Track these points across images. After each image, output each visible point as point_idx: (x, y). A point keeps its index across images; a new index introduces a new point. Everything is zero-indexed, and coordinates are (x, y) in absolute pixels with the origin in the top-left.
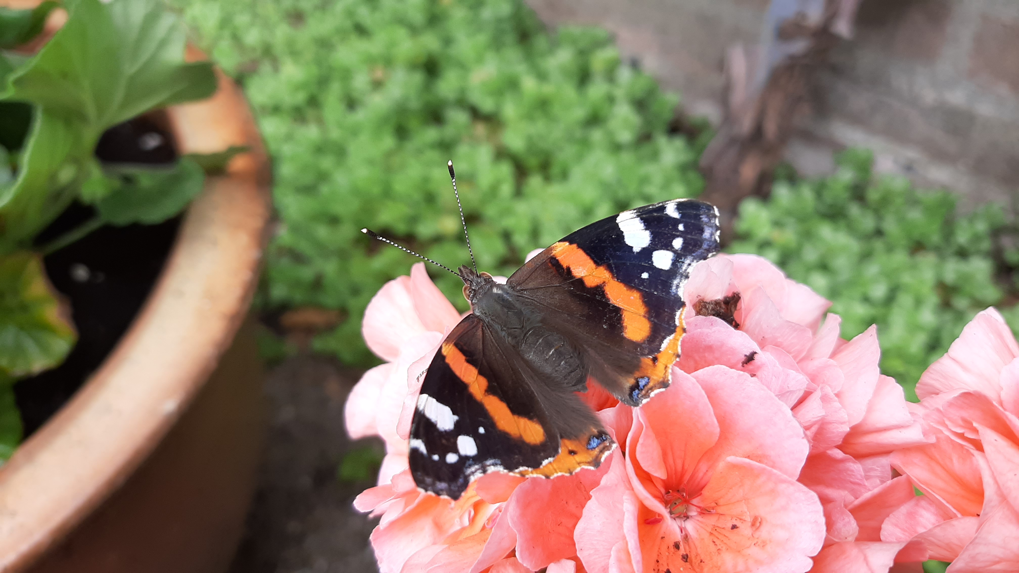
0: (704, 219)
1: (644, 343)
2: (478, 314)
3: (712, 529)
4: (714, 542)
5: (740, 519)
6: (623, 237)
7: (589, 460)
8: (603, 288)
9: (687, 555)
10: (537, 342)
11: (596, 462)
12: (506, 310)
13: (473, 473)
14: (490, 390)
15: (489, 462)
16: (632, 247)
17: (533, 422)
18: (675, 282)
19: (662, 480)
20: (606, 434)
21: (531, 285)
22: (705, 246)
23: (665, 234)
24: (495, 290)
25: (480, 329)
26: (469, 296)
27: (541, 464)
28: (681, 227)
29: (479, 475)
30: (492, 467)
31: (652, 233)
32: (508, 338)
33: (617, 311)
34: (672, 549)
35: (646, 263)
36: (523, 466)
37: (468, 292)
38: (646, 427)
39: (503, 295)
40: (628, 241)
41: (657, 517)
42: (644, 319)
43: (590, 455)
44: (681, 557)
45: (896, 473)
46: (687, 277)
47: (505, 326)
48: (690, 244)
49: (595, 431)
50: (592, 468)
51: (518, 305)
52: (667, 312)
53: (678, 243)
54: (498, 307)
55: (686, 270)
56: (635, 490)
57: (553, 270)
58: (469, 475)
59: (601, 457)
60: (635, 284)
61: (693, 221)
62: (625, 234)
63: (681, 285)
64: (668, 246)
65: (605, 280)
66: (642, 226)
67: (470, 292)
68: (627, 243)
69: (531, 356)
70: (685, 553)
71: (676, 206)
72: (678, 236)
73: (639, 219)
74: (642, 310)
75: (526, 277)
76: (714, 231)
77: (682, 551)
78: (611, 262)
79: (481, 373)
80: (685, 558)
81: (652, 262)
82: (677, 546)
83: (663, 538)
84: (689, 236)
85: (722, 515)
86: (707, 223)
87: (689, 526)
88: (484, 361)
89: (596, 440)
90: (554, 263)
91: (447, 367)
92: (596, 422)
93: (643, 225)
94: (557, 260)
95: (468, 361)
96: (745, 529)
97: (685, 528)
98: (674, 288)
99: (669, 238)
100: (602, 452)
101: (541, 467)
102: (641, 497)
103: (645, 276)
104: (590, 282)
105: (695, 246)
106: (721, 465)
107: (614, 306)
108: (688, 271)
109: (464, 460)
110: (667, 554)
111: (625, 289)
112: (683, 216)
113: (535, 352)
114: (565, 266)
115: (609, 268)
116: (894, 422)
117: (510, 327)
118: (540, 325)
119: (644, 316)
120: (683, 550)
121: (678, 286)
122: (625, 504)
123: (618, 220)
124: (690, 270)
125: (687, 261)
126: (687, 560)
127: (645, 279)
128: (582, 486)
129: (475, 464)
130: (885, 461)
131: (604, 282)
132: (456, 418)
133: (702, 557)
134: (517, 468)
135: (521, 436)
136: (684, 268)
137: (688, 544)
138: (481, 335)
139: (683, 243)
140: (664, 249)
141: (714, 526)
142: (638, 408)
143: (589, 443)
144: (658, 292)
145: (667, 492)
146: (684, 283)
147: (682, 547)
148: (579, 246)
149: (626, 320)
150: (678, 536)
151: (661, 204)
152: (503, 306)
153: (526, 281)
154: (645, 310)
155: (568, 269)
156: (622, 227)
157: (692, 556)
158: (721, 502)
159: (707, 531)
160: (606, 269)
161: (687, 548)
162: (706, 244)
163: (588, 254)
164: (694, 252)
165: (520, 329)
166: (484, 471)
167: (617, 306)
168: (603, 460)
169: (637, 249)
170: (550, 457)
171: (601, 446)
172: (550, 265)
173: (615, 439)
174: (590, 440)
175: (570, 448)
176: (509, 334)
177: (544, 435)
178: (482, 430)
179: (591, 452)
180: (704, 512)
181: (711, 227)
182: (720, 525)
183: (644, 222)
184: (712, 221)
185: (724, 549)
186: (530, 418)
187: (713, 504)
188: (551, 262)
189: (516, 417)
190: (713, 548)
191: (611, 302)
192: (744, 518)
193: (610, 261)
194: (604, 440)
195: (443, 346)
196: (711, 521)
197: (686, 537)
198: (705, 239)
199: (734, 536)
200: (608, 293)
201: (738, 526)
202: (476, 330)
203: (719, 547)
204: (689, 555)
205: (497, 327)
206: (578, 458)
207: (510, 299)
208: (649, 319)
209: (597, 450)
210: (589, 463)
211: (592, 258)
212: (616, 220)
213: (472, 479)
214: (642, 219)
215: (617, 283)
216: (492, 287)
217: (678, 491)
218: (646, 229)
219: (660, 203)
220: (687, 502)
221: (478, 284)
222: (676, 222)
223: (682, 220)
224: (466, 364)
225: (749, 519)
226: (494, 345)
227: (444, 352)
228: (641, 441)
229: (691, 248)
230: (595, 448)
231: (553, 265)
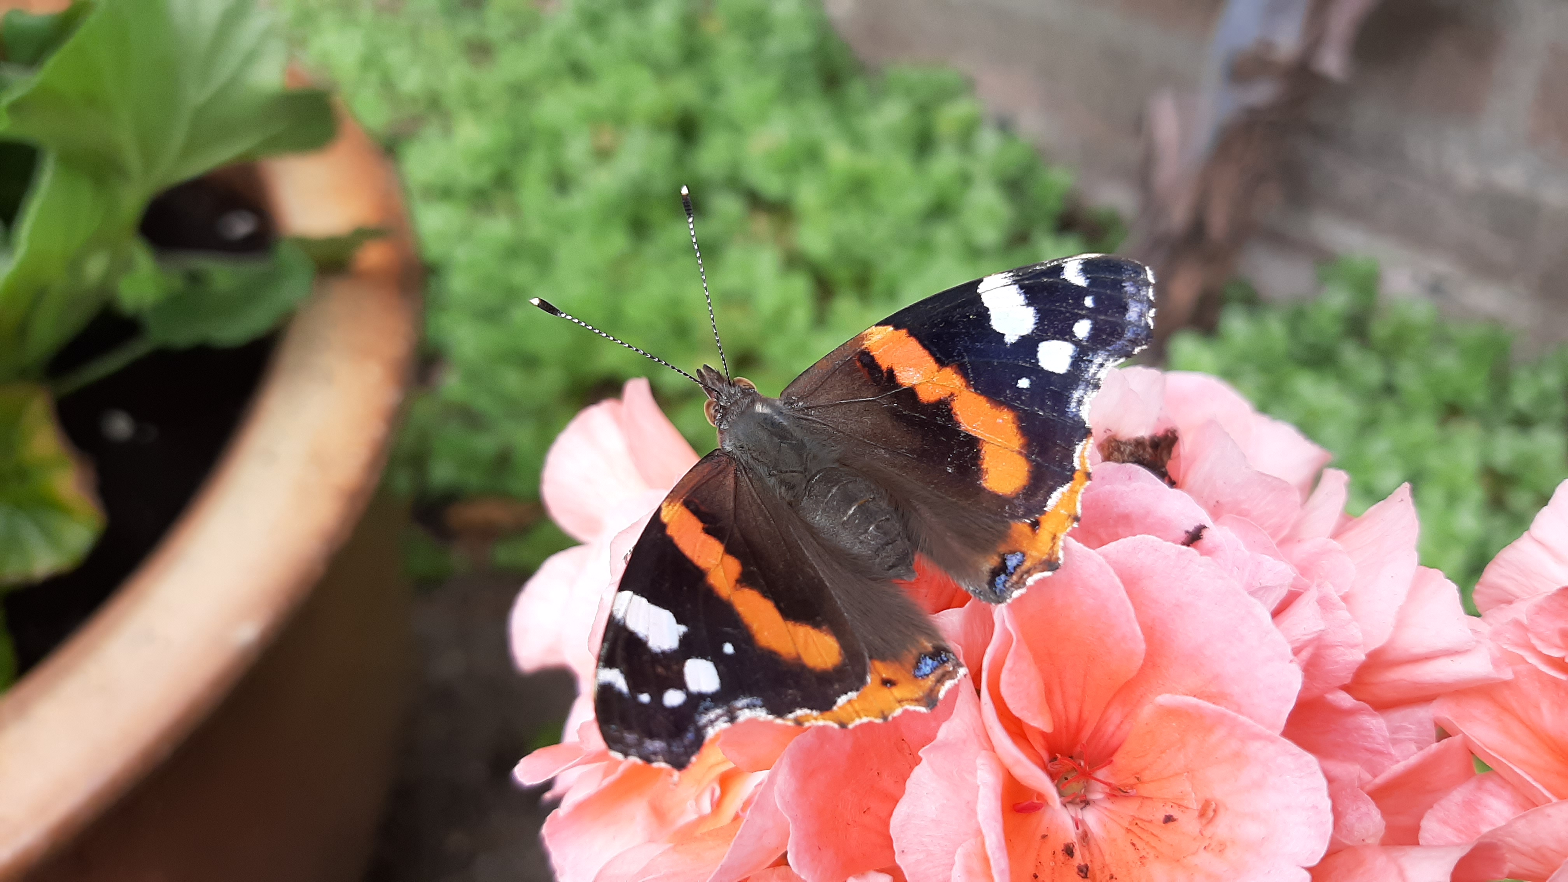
0: (1129, 288)
1: (1017, 497)
2: (728, 449)
3: (1130, 823)
4: (1134, 845)
5: (1180, 806)
6: (988, 318)
7: (917, 696)
8: (949, 404)
9: (1087, 867)
10: (829, 492)
11: (930, 700)
12: (776, 440)
13: (712, 722)
14: (745, 580)
15: (741, 703)
16: (1003, 335)
17: (821, 630)
18: (1076, 395)
19: (1043, 734)
20: (947, 651)
21: (822, 400)
22: (1129, 335)
23: (1061, 312)
24: (759, 408)
25: (732, 475)
26: (715, 417)
27: (835, 703)
28: (1089, 302)
29: (722, 725)
30: (747, 711)
31: (1038, 311)
32: (780, 488)
33: (972, 443)
34: (1061, 856)
35: (1026, 362)
36: (801, 707)
37: (713, 411)
38: (1018, 641)
39: (772, 417)
40: (997, 324)
41: (1036, 801)
42: (1018, 457)
43: (920, 687)
44: (1076, 870)
45: (1443, 733)
46: (1097, 386)
47: (774, 468)
48: (1104, 331)
49: (929, 646)
50: (923, 710)
51: (798, 433)
52: (1060, 445)
53: (1082, 329)
54: (763, 435)
55: (1095, 374)
56: (998, 750)
57: (864, 372)
58: (705, 726)
59: (939, 691)
60: (1005, 397)
61: (1108, 292)
62: (991, 312)
63: (1086, 400)
64: (1066, 334)
65: (953, 391)
66: (1021, 299)
67: (716, 411)
68: (995, 327)
69: (819, 519)
70: (1082, 864)
71: (1080, 267)
72: (1083, 317)
73: (1016, 286)
74: (1016, 441)
75: (815, 386)
76: (1144, 309)
77: (1078, 859)
78: (966, 359)
79: (729, 550)
80: (1084, 871)
81: (1037, 361)
82: (1069, 851)
83: (1044, 837)
84: (1103, 317)
85: (1147, 798)
86: (1134, 295)
87: (1091, 817)
88: (736, 530)
89: (929, 661)
90: (867, 360)
91: (670, 543)
92: (931, 632)
93: (1023, 297)
94: (872, 357)
95: (707, 531)
96: (1189, 823)
97: (1083, 822)
98: (1073, 404)
99: (1068, 319)
100: (940, 681)
101: (835, 708)
102: (1008, 761)
103: (1024, 383)
104: (928, 394)
105: (1111, 334)
106: (1146, 712)
107: (967, 436)
108: (1098, 376)
109: (696, 701)
110: (1052, 864)
111: (988, 405)
112: (1093, 282)
113: (824, 510)
114: (884, 367)
115: (962, 371)
116: (1441, 644)
117: (784, 469)
118: (836, 465)
119: (1020, 453)
120: (1080, 857)
121: (1080, 402)
122: (979, 773)
123: (981, 289)
124: (1102, 374)
125: (1098, 360)
126: (1086, 874)
127: (1023, 389)
128: (905, 746)
129: (716, 706)
130: (1425, 714)
131: (952, 394)
132: (683, 629)
133: (1114, 870)
134: (791, 712)
135: (799, 657)
136: (1092, 370)
137: (1089, 850)
138: (733, 485)
139: (1092, 329)
140: (1058, 339)
141: (1134, 818)
142: (1003, 606)
143: (917, 667)
144: (1044, 412)
145: (1053, 759)
146: (1091, 397)
147: (1077, 853)
148: (911, 333)
149: (987, 458)
150: (1072, 835)
151: (1056, 263)
152: (772, 434)
153: (815, 394)
154: (1021, 441)
155: (891, 372)
156: (987, 300)
157: (1095, 867)
158: (1146, 776)
159: (1122, 826)
160: (956, 373)
161: (1087, 853)
162: (1131, 330)
163: (925, 347)
164: (1109, 345)
165: (801, 472)
166: (732, 719)
167: (973, 434)
168: (941, 695)
169: (1011, 338)
170: (851, 690)
171: (939, 672)
172: (858, 364)
173: (962, 660)
174: (918, 662)
175: (884, 676)
176: (782, 482)
177: (840, 654)
178: (728, 649)
179: (922, 683)
180: (1116, 793)
181: (1140, 301)
182: (1144, 817)
183: (1025, 293)
184: (1142, 293)
185: (1151, 856)
186: (816, 625)
187: (1133, 781)
188: (860, 360)
189: (790, 625)
190: (1131, 855)
191: (963, 428)
192: (1185, 803)
193: (963, 358)
194: (944, 662)
195: (663, 507)
196: (1129, 808)
197: (1085, 837)
198: (1130, 323)
199: (1168, 835)
200: (958, 413)
201: (1175, 817)
202: (724, 477)
203: (1143, 853)
204: (1090, 868)
205: (762, 470)
206: (897, 692)
207: (785, 424)
208: (1027, 457)
209: (932, 678)
210: (917, 701)
211: (932, 354)
212: (977, 288)
213: (711, 732)
214: (1021, 287)
215: (975, 395)
216: (753, 402)
217: (1071, 757)
218: (1028, 305)
219: (1053, 261)
220: (1087, 775)
221: (730, 396)
222: (1079, 293)
223: (1091, 289)
224: (704, 536)
225: (1195, 806)
226: (755, 501)
227: (665, 517)
228: (1008, 664)
229: (1104, 337)
230: (927, 675)
231: (864, 365)
